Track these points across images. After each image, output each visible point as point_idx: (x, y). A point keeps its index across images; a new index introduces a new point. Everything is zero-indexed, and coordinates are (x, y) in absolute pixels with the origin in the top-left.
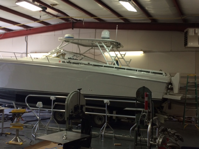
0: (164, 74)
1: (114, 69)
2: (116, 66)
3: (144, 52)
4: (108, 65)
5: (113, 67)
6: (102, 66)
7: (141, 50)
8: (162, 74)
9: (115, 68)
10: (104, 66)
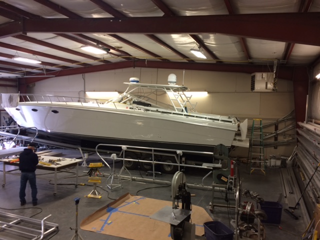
0: (233, 122)
1: (183, 116)
2: (186, 113)
3: (209, 93)
4: (177, 112)
5: (182, 115)
6: (171, 113)
7: (205, 91)
8: (231, 122)
9: (185, 115)
10: (173, 113)
